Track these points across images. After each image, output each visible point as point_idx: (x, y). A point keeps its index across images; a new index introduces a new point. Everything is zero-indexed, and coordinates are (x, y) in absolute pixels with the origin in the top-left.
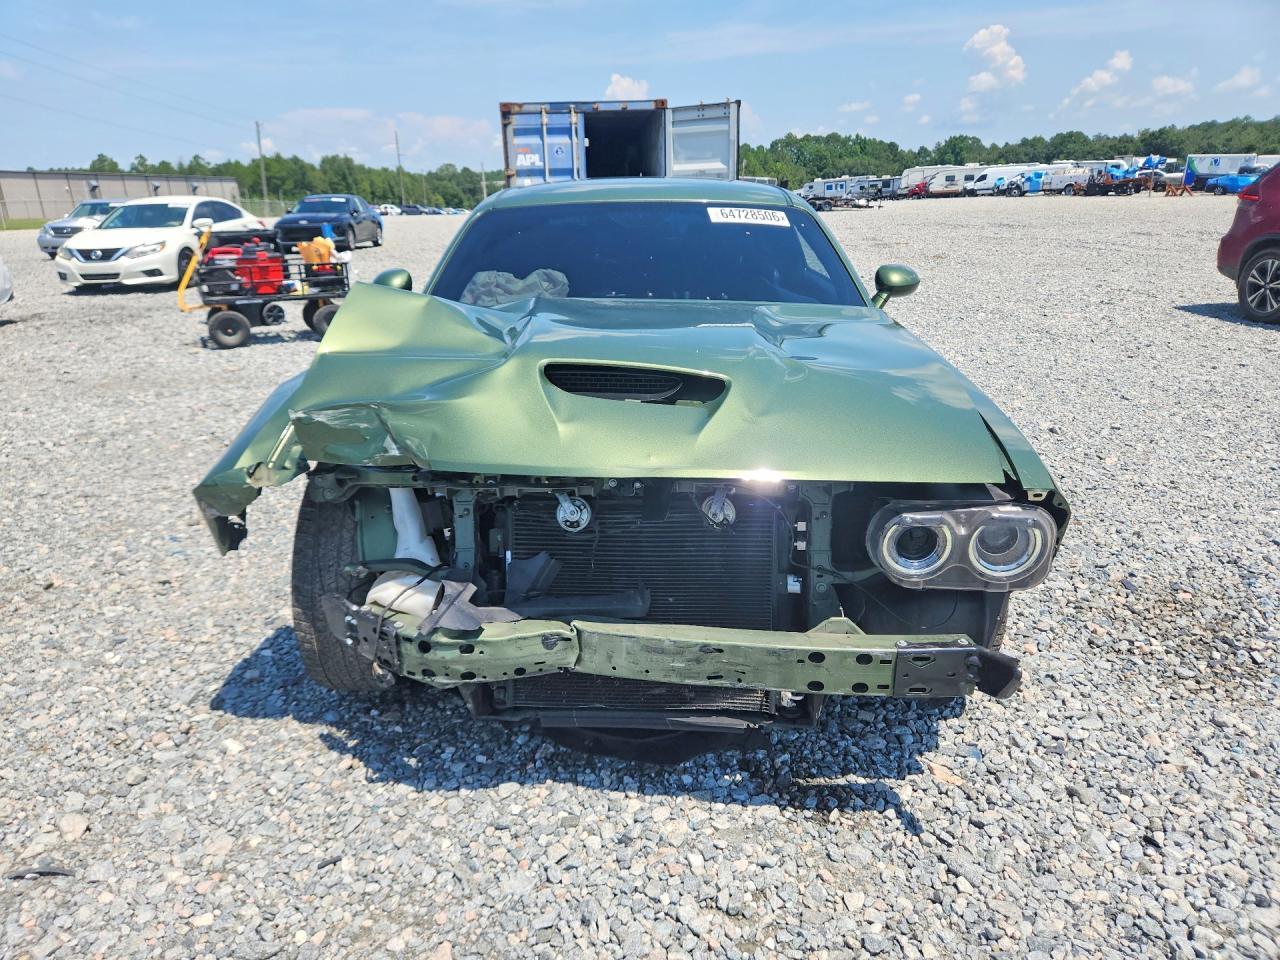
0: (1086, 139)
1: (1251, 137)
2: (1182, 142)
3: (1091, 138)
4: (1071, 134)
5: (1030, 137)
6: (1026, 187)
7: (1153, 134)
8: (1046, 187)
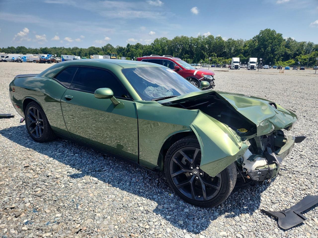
0: (26, 49)
1: (66, 52)
2: (51, 51)
3: (27, 48)
4: (22, 47)
5: (10, 47)
6: (22, 60)
7: (43, 49)
8: (28, 60)
